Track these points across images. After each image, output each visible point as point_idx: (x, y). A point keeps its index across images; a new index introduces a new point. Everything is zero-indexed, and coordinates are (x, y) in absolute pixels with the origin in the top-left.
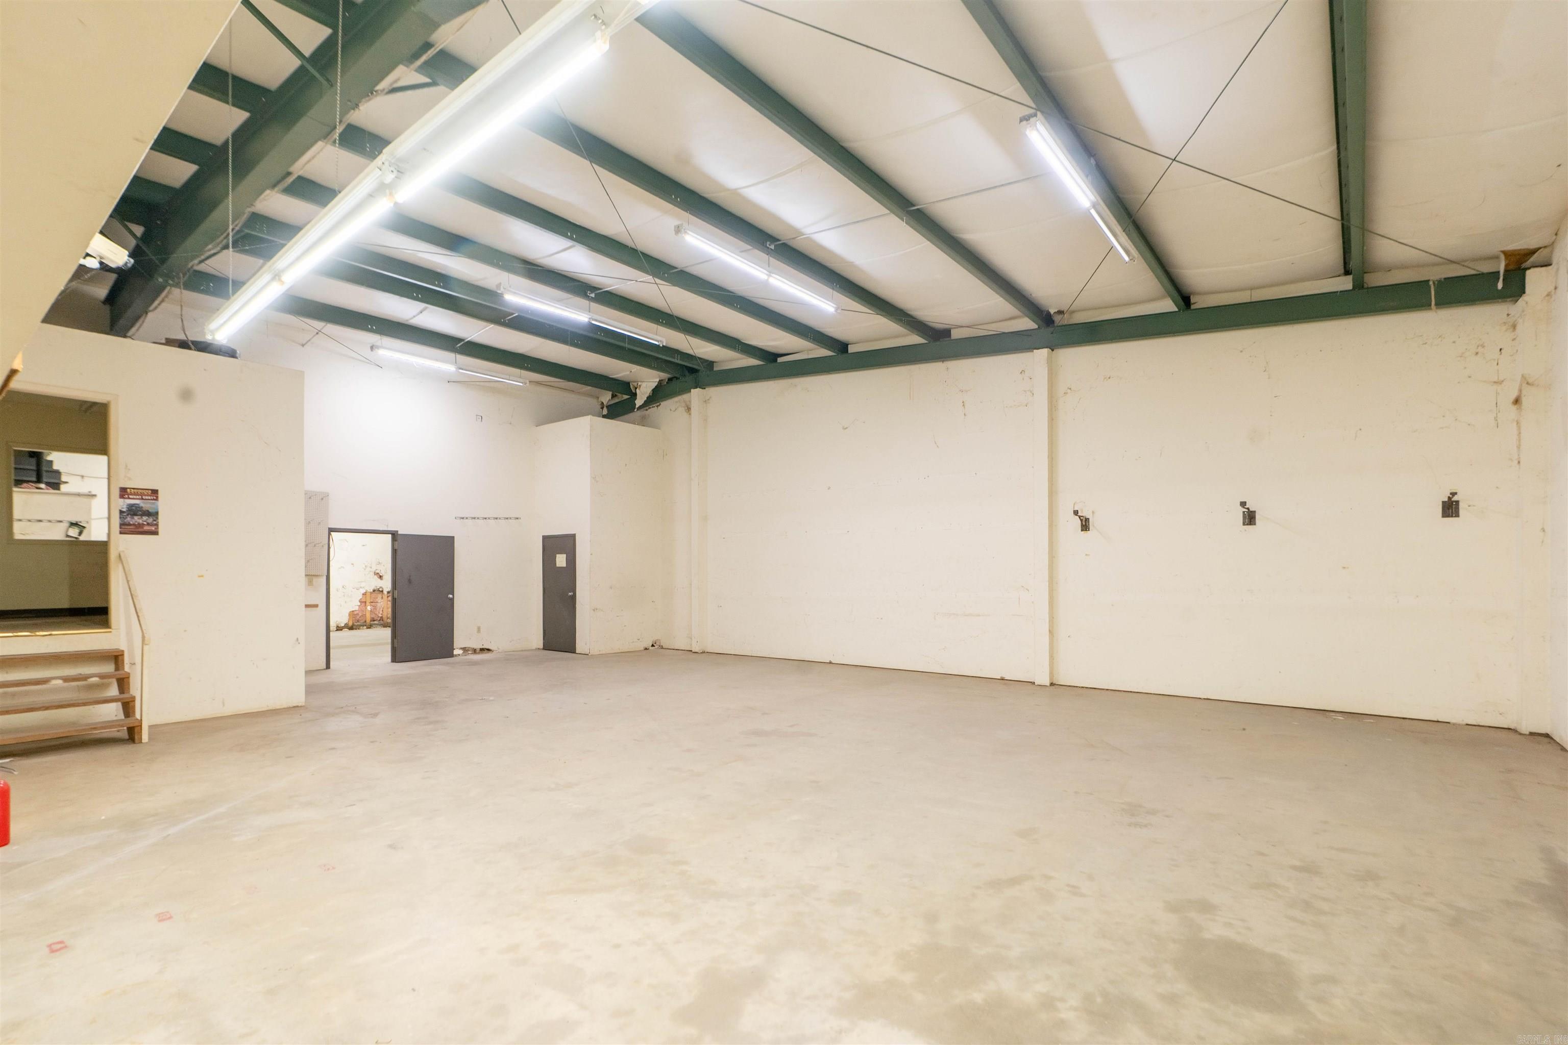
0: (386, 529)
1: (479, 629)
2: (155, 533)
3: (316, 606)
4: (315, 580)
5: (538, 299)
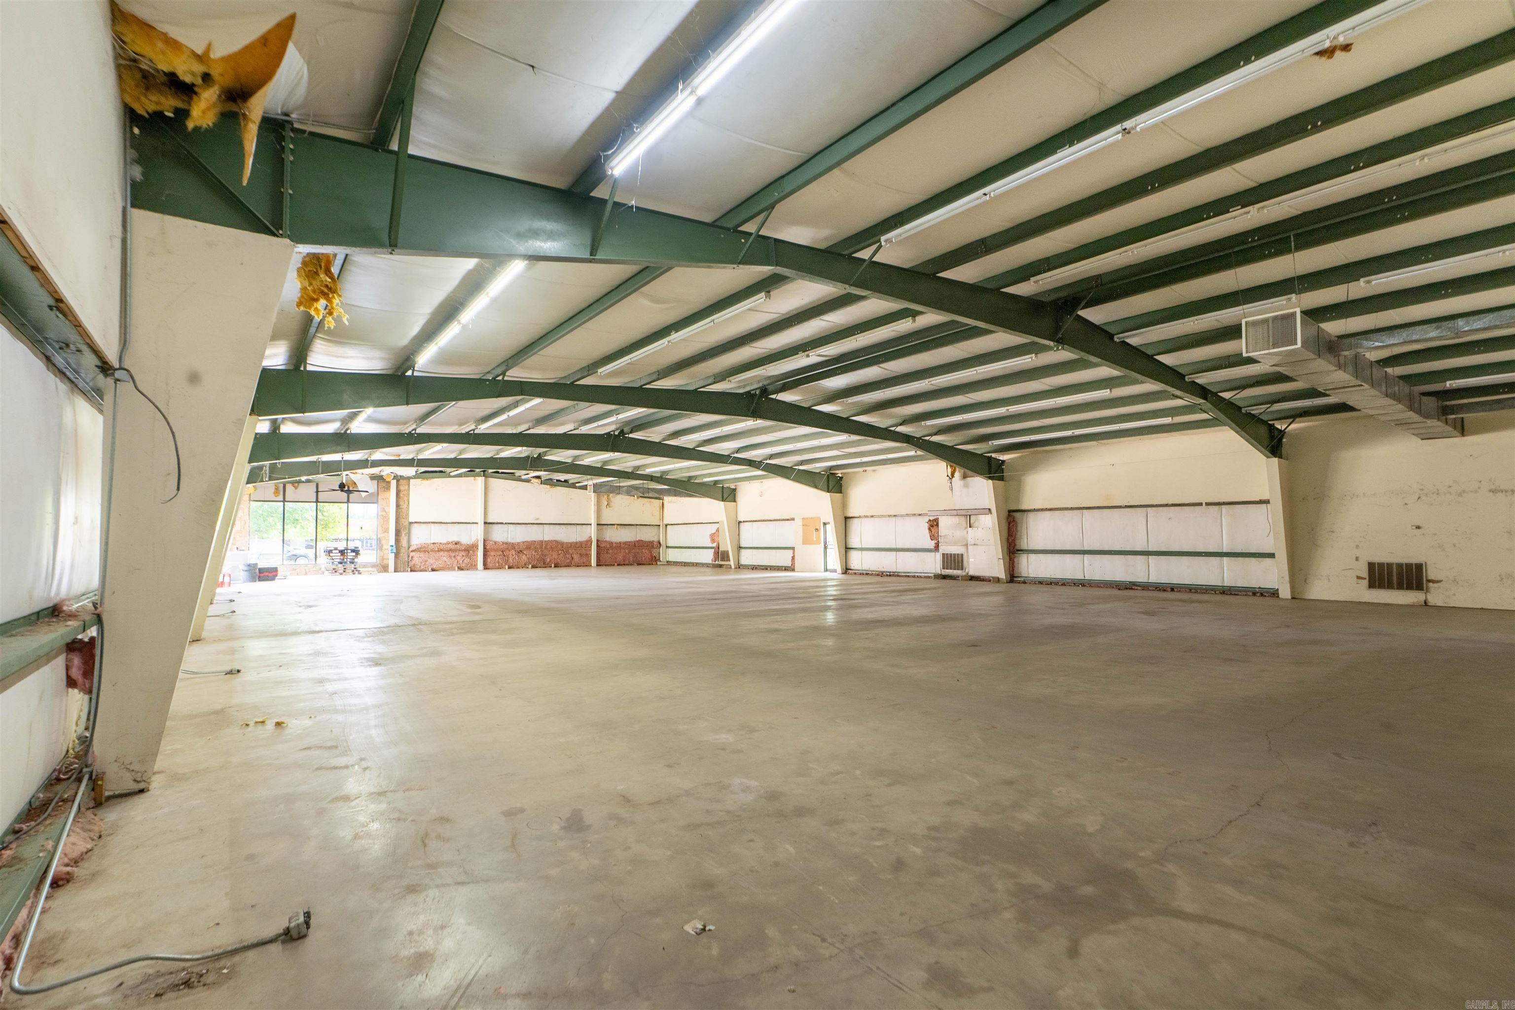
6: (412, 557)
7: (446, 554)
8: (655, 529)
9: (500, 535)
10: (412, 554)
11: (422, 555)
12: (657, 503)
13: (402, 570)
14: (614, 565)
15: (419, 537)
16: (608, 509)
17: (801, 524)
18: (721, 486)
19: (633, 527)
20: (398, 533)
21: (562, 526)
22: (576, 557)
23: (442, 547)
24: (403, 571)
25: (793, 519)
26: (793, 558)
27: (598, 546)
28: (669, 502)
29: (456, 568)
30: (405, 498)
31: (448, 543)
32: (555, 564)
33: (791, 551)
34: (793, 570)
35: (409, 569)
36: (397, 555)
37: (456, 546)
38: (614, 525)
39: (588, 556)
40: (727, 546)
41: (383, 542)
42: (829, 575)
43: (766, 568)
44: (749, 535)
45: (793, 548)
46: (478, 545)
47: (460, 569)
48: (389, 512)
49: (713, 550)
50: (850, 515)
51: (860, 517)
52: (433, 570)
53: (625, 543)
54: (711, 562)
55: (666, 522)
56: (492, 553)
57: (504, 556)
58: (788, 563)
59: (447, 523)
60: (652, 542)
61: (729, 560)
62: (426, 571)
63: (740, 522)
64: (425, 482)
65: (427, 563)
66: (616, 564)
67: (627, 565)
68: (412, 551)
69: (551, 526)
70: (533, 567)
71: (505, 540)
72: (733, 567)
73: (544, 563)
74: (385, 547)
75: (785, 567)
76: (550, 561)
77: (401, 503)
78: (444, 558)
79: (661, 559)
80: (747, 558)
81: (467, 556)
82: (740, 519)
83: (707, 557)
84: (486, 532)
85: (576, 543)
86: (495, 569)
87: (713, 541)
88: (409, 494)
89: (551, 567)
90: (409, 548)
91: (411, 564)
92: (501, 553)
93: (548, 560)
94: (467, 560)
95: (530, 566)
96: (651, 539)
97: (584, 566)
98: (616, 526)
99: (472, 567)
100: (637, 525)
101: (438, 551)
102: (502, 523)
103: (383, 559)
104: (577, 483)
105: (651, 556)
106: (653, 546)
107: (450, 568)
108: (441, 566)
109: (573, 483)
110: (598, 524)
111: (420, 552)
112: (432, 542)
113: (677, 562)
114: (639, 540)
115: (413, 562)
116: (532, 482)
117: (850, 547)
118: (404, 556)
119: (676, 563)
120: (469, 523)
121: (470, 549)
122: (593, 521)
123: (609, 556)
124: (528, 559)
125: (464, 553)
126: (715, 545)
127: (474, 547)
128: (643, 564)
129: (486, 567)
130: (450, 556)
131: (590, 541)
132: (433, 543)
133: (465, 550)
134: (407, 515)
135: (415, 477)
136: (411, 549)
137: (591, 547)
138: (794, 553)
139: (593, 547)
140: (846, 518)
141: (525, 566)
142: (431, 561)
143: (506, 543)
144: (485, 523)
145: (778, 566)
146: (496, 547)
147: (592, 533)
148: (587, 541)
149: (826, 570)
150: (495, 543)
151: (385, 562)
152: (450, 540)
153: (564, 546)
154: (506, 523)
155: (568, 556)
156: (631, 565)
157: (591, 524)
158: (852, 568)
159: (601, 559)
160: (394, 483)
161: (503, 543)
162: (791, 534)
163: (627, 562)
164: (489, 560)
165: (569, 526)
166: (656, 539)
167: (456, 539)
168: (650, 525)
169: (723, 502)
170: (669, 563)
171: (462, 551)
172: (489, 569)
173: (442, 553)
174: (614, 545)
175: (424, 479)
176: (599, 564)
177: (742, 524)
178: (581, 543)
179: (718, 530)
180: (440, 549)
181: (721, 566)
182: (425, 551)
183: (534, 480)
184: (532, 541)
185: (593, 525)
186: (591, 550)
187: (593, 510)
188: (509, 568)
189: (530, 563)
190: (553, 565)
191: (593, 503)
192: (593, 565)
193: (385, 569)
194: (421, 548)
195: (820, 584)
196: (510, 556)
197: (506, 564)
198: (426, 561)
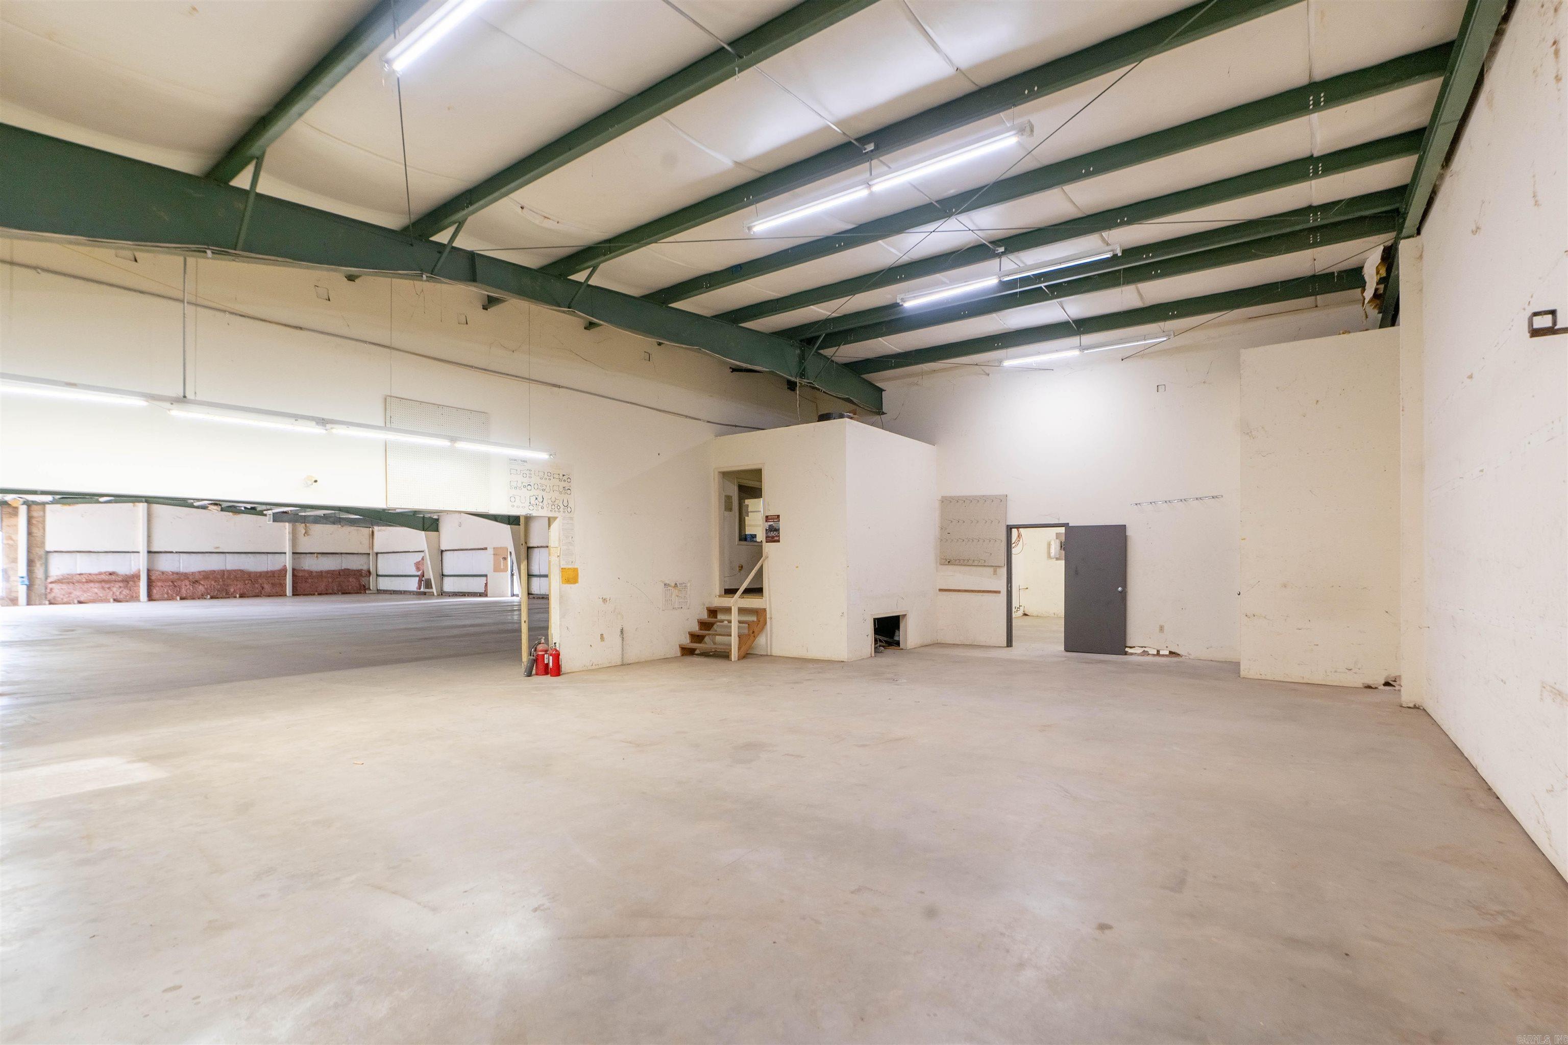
0: (1058, 523)
1: (1162, 629)
2: (778, 541)
3: (999, 592)
4: (998, 570)
5: (937, 290)
6: (51, 589)
7: (97, 585)
8: (365, 557)
9: (166, 565)
10: (50, 586)
11: (64, 586)
12: (366, 531)
13: (37, 603)
14: (314, 594)
15: (58, 567)
16: (307, 538)
17: (492, 553)
18: (422, 516)
19: (337, 555)
20: (30, 563)
21: (250, 555)
22: (267, 587)
23: (91, 578)
24: (40, 604)
25: (486, 549)
26: (486, 584)
27: (294, 575)
28: (379, 531)
29: (112, 600)
30: (40, 526)
31: (100, 574)
32: (239, 595)
33: (484, 578)
34: (486, 596)
35: (47, 602)
36: (30, 587)
37: (110, 577)
38: (314, 553)
39: (283, 586)
40: (430, 574)
41: (11, 573)
42: (515, 599)
43: (464, 594)
44: (451, 564)
45: (486, 576)
46: (139, 576)
47: (116, 600)
48: (17, 540)
49: (418, 578)
50: (531, 545)
51: (538, 547)
52: (80, 602)
53: (328, 572)
54: (416, 590)
55: (376, 550)
56: (159, 584)
57: (175, 586)
58: (482, 590)
59: (98, 552)
60: (360, 571)
61: (432, 588)
62: (70, 603)
63: (442, 551)
64: (67, 508)
65: (72, 595)
66: (316, 594)
67: (331, 594)
68: (51, 583)
69: (236, 555)
70: (212, 598)
71: (175, 569)
72: (435, 594)
73: (227, 593)
74: (12, 578)
75: (480, 593)
76: (235, 591)
77: (35, 530)
78: (95, 589)
79: (371, 588)
80: (449, 585)
81: (126, 587)
82: (443, 548)
83: (412, 585)
84: (150, 561)
85: (267, 572)
86: (163, 600)
87: (418, 569)
88: (44, 521)
89: (236, 597)
90: (46, 578)
91: (50, 597)
92: (171, 584)
93: (232, 590)
94: (126, 592)
95: (209, 596)
96: (360, 568)
97: (277, 596)
98: (316, 555)
99: (134, 598)
100: (341, 553)
101: (87, 582)
102: (172, 552)
103: (11, 592)
104: (265, 510)
105: (360, 585)
106: (361, 575)
107: (105, 600)
108: (92, 598)
109: (261, 511)
110: (293, 553)
111: (62, 583)
112: (79, 572)
113: (387, 591)
114: (345, 569)
115: (53, 595)
116: (209, 508)
117: (532, 574)
118: (39, 587)
119: (385, 592)
120: (128, 552)
121: (130, 580)
122: (288, 549)
123: (308, 585)
124: (206, 589)
125: (121, 584)
126: (419, 573)
127: (136, 577)
128: (349, 593)
129: (150, 598)
130: (103, 588)
131: (284, 570)
132: (80, 574)
133: (122, 581)
134: (43, 543)
135: (52, 503)
136: (49, 580)
137: (286, 576)
138: (487, 580)
139: (288, 576)
140: (529, 548)
141: (202, 597)
142: (78, 593)
143: (177, 573)
144: (149, 552)
145: (475, 593)
146: (163, 577)
147: (288, 561)
148: (280, 571)
149: (513, 595)
150: (163, 573)
151: (14, 595)
152: (103, 570)
153: (252, 576)
154: (176, 552)
155: (257, 585)
156: (335, 594)
157: (285, 553)
158: (533, 593)
159: (298, 588)
160: (23, 510)
161: (173, 573)
162: (484, 562)
163: (330, 591)
164: (155, 591)
165: (258, 555)
166: (365, 568)
167: (111, 570)
168: (358, 554)
169: (423, 532)
170: (379, 592)
171: (119, 581)
172: (155, 600)
173: (92, 585)
174: (314, 574)
175: (64, 504)
176: (295, 593)
177: (444, 553)
178: (273, 572)
179: (423, 559)
180: (90, 580)
181: (425, 593)
182: (68, 583)
183: (211, 507)
184: (211, 571)
185: (287, 554)
186: (285, 579)
187: (287, 538)
188: (182, 599)
189: (208, 594)
190: (238, 596)
191: (287, 531)
192: (288, 595)
193: (14, 601)
194: (62, 579)
195: (509, 609)
196: (183, 586)
197: (177, 595)
198: (70, 593)
